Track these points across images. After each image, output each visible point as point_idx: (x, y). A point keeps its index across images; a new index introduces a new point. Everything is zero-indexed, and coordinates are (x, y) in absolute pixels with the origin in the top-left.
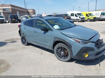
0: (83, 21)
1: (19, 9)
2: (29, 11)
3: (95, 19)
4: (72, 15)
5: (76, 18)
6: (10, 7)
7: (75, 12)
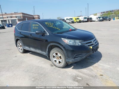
0: (73, 23)
1: (28, 16)
2: (34, 17)
3: (80, 22)
4: (67, 19)
5: (69, 21)
6: (22, 15)
7: (69, 18)
